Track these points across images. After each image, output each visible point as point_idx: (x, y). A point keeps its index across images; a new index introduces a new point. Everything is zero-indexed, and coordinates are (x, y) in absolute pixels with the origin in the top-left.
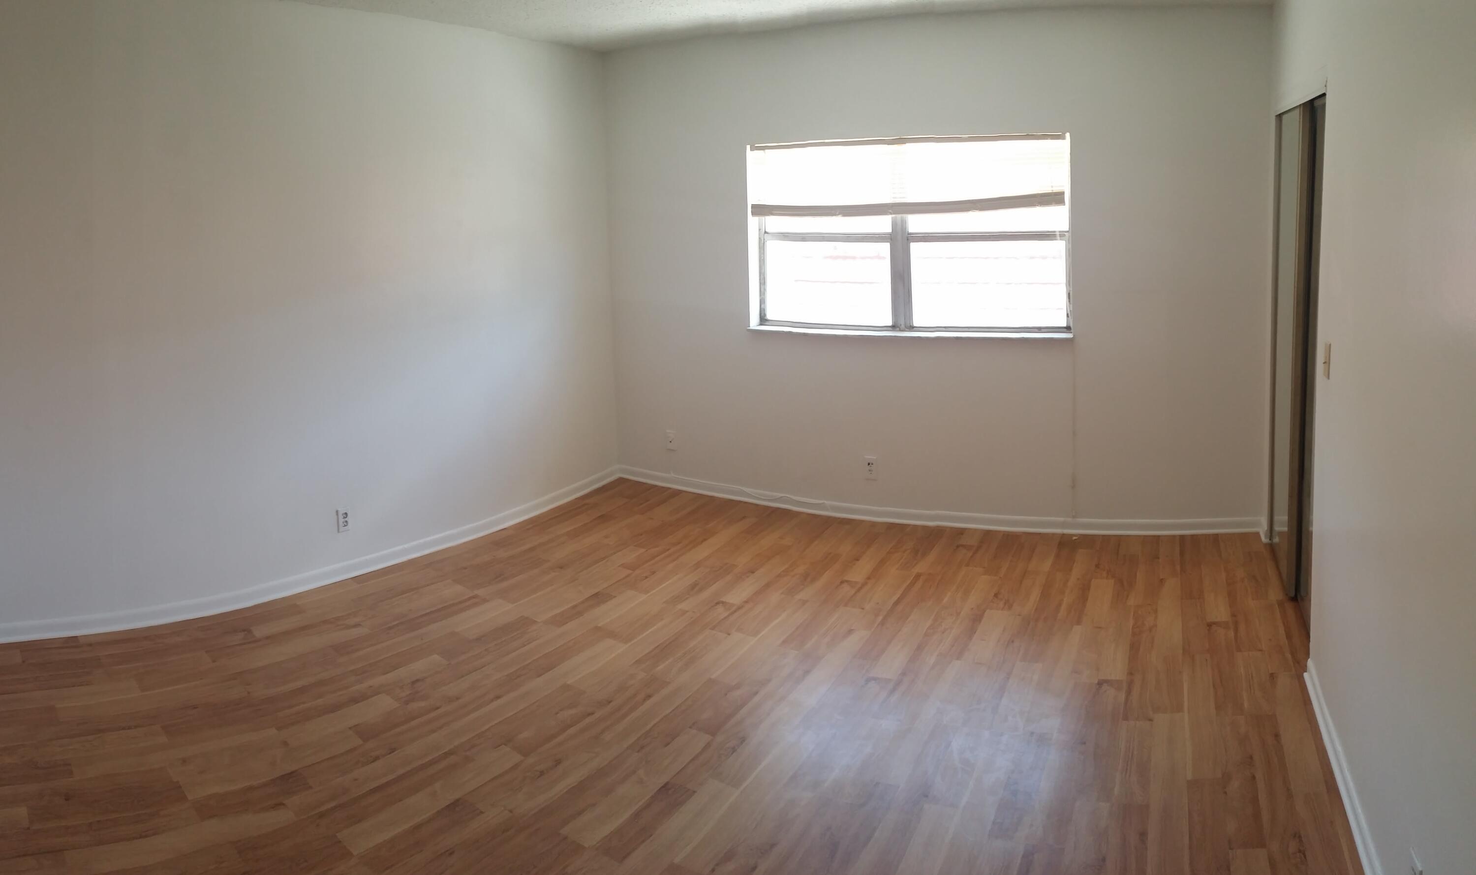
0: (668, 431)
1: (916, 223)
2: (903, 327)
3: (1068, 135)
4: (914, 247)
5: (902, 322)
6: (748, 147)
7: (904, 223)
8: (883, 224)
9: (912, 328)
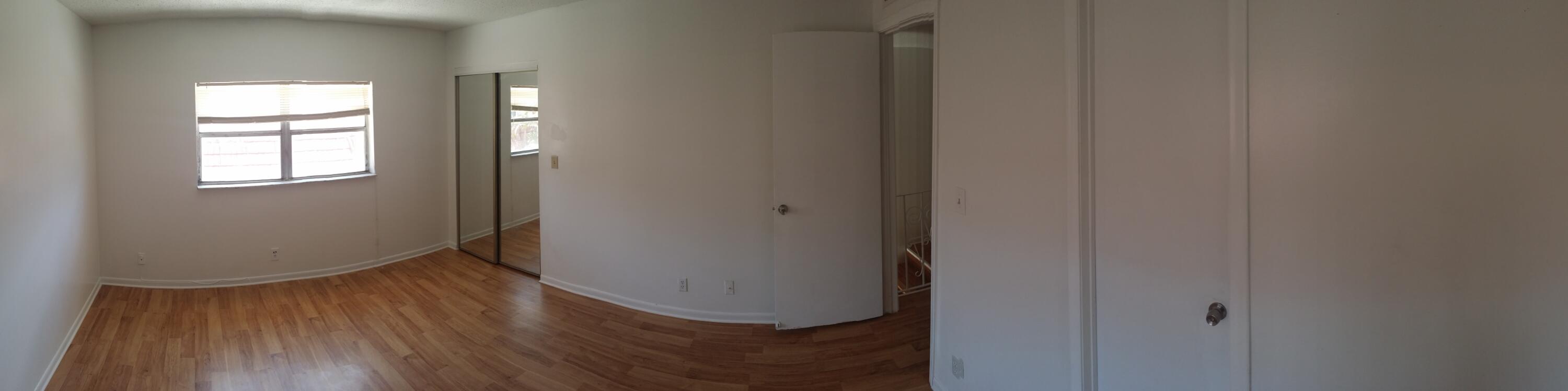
0: (140, 253)
1: (294, 125)
2: (287, 178)
3: (371, 83)
4: (294, 137)
5: (287, 176)
6: (196, 84)
7: (288, 125)
8: (277, 126)
9: (292, 179)
